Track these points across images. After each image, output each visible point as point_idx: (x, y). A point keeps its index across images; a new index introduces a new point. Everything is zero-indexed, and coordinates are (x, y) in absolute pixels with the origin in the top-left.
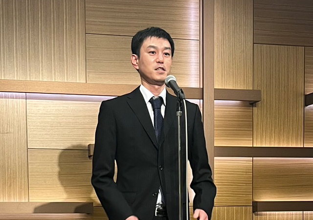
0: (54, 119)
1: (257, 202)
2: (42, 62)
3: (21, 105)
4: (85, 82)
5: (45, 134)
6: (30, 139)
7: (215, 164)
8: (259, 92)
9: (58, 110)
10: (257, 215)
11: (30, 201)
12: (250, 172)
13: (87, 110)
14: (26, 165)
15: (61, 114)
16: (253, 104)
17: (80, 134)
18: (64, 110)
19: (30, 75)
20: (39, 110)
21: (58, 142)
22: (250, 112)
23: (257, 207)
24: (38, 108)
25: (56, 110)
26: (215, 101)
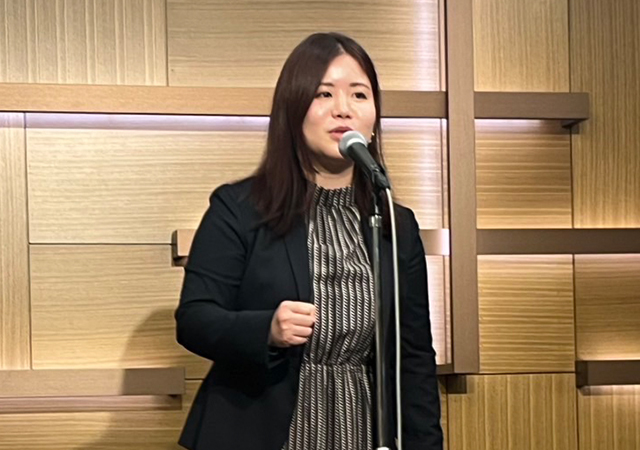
0: (92, 173)
1: (586, 362)
2: (63, 40)
3: (12, 143)
4: (164, 84)
5: (71, 209)
6: (35, 221)
7: (479, 271)
8: (583, 98)
9: (102, 151)
10: (589, 394)
11: (34, 368)
12: (569, 291)
13: (169, 150)
14: (26, 283)
15: (107, 161)
16: (570, 126)
17: (152, 208)
18: (115, 151)
19: (34, 72)
20: (56, 151)
21: (101, 227)
22: (564, 146)
23: (586, 375)
24: (52, 149)
25: (96, 151)
26: (476, 121)
